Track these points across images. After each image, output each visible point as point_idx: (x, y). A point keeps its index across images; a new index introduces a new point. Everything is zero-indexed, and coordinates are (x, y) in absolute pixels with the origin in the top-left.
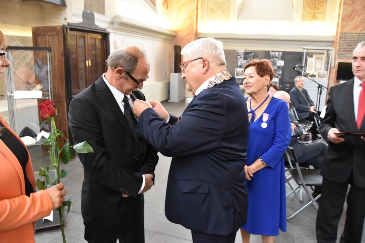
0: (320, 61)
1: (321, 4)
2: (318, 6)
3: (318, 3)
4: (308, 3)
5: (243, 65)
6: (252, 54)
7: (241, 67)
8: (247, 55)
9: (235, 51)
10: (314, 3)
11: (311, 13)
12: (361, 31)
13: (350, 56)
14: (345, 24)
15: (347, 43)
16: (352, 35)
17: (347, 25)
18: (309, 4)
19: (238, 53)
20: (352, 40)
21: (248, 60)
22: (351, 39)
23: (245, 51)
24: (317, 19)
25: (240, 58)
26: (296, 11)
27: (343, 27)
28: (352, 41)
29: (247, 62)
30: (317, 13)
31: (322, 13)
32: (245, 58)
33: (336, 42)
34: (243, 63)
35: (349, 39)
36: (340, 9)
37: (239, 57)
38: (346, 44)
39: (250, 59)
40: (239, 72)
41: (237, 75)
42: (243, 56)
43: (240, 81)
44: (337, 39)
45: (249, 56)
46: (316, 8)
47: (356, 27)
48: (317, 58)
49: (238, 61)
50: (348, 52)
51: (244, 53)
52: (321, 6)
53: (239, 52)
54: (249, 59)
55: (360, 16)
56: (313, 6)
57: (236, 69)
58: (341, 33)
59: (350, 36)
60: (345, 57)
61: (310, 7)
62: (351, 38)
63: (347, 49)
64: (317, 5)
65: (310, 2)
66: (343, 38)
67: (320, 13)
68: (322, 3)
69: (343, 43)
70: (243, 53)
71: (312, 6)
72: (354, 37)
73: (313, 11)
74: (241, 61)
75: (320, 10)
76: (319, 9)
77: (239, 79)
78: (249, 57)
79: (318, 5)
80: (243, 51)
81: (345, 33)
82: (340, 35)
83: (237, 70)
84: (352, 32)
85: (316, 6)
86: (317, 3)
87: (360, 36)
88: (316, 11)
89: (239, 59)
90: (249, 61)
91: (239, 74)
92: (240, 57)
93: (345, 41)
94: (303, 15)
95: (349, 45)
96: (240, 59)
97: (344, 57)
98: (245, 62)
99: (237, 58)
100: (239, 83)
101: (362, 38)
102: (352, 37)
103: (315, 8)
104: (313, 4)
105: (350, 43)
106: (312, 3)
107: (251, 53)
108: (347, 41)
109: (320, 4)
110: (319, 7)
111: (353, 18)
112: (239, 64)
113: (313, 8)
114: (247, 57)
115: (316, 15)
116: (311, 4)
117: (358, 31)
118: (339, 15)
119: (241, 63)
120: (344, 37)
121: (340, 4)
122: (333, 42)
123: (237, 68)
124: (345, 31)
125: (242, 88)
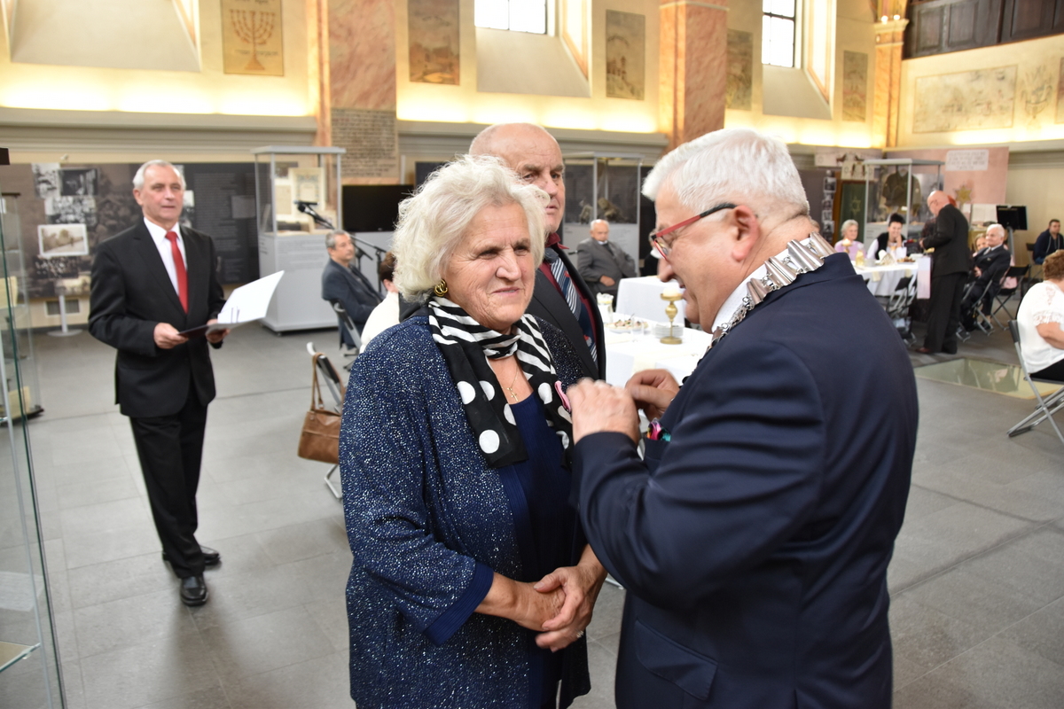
0: (311, 184)
1: (269, 29)
2: (261, 36)
3: (261, 26)
4: (234, 24)
5: (63, 212)
6: (90, 176)
7: (58, 221)
8: (71, 179)
9: (29, 166)
10: (250, 25)
11: (246, 53)
12: (377, 105)
13: (361, 167)
14: (338, 85)
15: (352, 135)
16: (359, 116)
17: (344, 89)
18: (238, 27)
19: (39, 175)
20: (361, 127)
21: (76, 197)
22: (358, 125)
23: (62, 165)
24: (263, 69)
25: (49, 189)
26: (203, 44)
27: (336, 94)
28: (361, 129)
29: (74, 202)
30: (262, 54)
31: (275, 53)
32: (67, 191)
33: (323, 134)
34: (60, 205)
35: (353, 125)
36: (320, 47)
37: (43, 187)
38: (349, 137)
39: (86, 193)
40: (54, 235)
41: (48, 247)
42: (57, 183)
43: (62, 265)
44: (323, 125)
45: (79, 182)
46: (258, 41)
47: (365, 96)
48: (301, 178)
49: (43, 200)
50: (356, 158)
51: (59, 172)
52: (270, 35)
53: (43, 172)
54: (81, 192)
55: (368, 67)
56: (250, 34)
57: (40, 227)
58: (333, 110)
59: (356, 118)
60: (352, 170)
61: (242, 34)
62: (357, 123)
63: (353, 152)
64: (258, 30)
65: (239, 22)
66: (340, 122)
67: (269, 54)
68: (272, 27)
69: (342, 135)
70: (57, 174)
71: (247, 35)
72: (365, 121)
73: (250, 48)
74: (54, 201)
75: (269, 47)
76: (264, 43)
77: (56, 260)
78: (80, 186)
79: (261, 31)
80: (57, 167)
81: (343, 111)
82: (332, 115)
83: (43, 231)
84: (358, 107)
85: (257, 35)
86: (257, 26)
87: (375, 117)
88: (259, 49)
89: (46, 193)
90: (81, 197)
91: (53, 243)
92: (50, 186)
93: (344, 129)
94: (226, 57)
95: (356, 141)
96: (50, 193)
97: (349, 172)
98: (67, 204)
99: (37, 192)
100: (59, 273)
101: (381, 124)
102: (360, 121)
103: (254, 38)
104: (248, 29)
105: (358, 135)
106: (246, 25)
107: (83, 172)
108: (351, 129)
109: (265, 30)
110: (265, 37)
111: (355, 72)
112: (49, 211)
113: (251, 40)
114: (74, 185)
115: (260, 58)
116: (242, 28)
117: (370, 107)
118: (321, 65)
119: (54, 208)
120: (343, 120)
121: (320, 35)
122: (313, 134)
123: (45, 223)
124: (341, 106)
125: (73, 288)
